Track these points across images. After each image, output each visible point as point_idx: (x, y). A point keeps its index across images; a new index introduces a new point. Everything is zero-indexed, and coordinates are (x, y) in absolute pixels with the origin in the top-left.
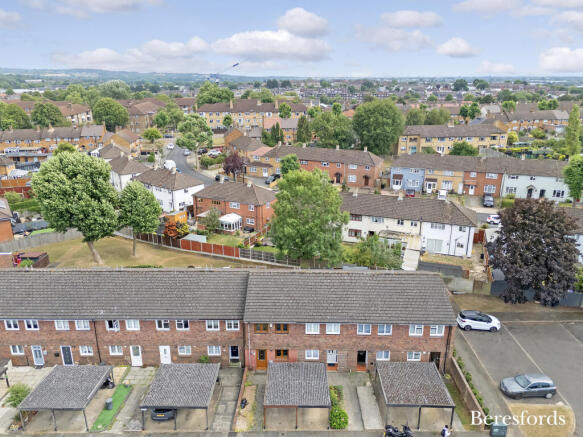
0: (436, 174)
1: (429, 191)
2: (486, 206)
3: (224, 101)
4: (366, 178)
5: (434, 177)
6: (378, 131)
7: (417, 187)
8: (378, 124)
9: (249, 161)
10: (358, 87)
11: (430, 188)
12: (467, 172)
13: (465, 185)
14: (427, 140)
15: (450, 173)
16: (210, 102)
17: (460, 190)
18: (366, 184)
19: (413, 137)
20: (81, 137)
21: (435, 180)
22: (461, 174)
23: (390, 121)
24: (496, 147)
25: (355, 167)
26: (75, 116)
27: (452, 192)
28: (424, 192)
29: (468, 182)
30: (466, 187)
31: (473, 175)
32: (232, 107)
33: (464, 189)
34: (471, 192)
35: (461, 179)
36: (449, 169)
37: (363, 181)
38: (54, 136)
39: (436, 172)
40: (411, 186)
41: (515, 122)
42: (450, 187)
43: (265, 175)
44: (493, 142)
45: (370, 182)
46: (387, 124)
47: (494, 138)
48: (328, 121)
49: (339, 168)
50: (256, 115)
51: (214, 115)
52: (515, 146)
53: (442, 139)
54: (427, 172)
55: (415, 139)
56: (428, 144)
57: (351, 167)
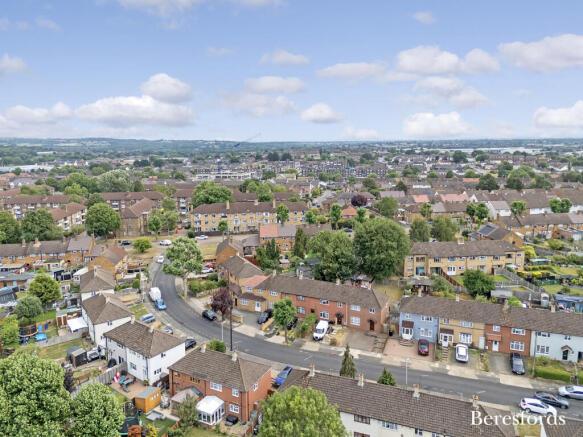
0: (452, 324)
1: (445, 344)
2: (515, 373)
3: (221, 200)
4: (372, 323)
5: (451, 328)
6: (383, 256)
7: (430, 337)
8: (381, 248)
9: (241, 291)
10: (357, 159)
11: (445, 340)
12: (489, 326)
13: (486, 340)
14: (436, 260)
15: (468, 325)
16: (207, 201)
17: (481, 344)
18: (372, 328)
19: (420, 256)
20: (67, 252)
21: (451, 332)
22: (482, 326)
23: (395, 244)
24: (513, 266)
25: (358, 309)
26: (69, 218)
27: (471, 347)
28: (439, 345)
29: (491, 336)
30: (488, 342)
31: (496, 329)
32: (228, 207)
33: (486, 345)
34: (495, 348)
35: (482, 332)
36: (467, 319)
37: (368, 325)
38: (39, 251)
39: (451, 322)
40: (423, 336)
41: (527, 227)
42: (469, 340)
43: (258, 309)
44: (509, 260)
45: (376, 327)
46: (392, 248)
47: (509, 256)
48: (327, 240)
49: (339, 307)
50: (253, 215)
51: (210, 216)
52: (533, 264)
53: (452, 258)
54: (441, 321)
55: (422, 258)
56: (437, 265)
57: (353, 308)
